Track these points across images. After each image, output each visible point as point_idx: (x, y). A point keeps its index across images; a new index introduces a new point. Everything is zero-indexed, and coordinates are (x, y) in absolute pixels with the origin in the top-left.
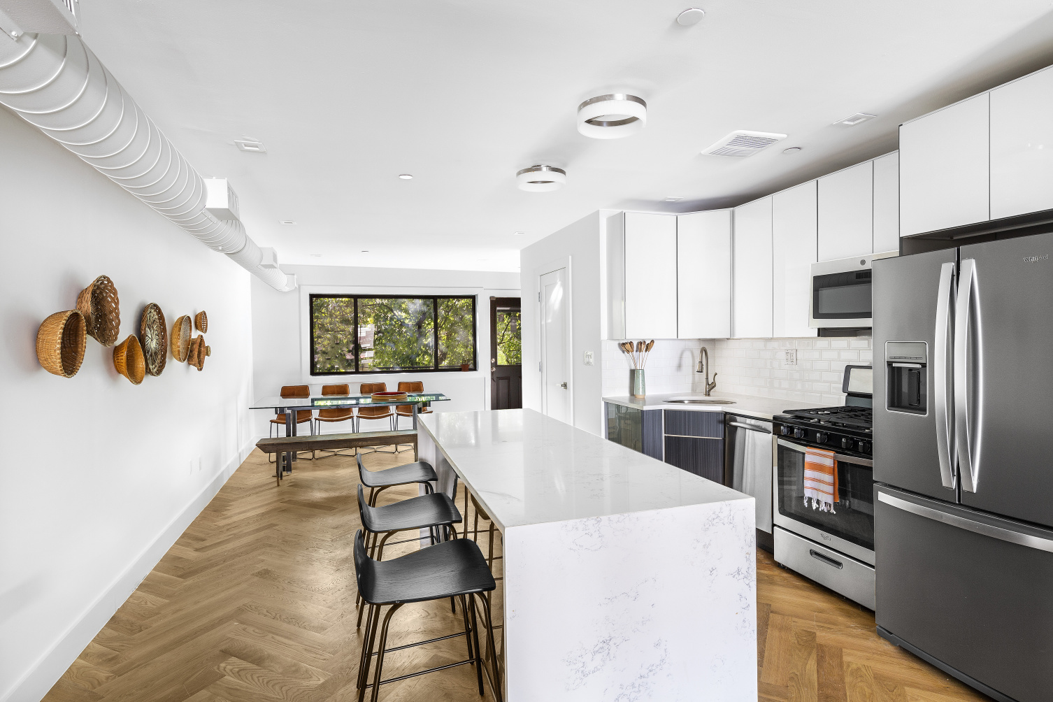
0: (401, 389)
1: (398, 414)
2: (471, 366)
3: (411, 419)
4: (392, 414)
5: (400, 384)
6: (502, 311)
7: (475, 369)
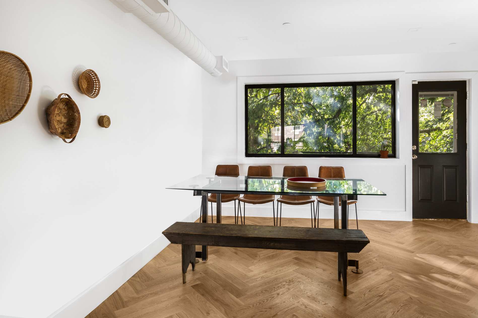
0: (322, 175)
1: (319, 201)
2: (391, 152)
3: (332, 207)
4: (313, 201)
5: (321, 168)
6: (425, 96)
7: (394, 156)
